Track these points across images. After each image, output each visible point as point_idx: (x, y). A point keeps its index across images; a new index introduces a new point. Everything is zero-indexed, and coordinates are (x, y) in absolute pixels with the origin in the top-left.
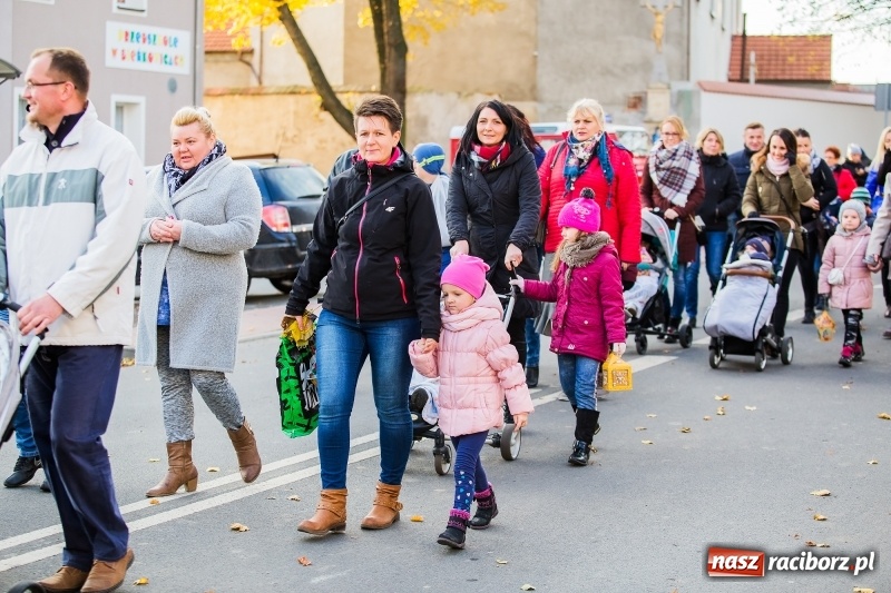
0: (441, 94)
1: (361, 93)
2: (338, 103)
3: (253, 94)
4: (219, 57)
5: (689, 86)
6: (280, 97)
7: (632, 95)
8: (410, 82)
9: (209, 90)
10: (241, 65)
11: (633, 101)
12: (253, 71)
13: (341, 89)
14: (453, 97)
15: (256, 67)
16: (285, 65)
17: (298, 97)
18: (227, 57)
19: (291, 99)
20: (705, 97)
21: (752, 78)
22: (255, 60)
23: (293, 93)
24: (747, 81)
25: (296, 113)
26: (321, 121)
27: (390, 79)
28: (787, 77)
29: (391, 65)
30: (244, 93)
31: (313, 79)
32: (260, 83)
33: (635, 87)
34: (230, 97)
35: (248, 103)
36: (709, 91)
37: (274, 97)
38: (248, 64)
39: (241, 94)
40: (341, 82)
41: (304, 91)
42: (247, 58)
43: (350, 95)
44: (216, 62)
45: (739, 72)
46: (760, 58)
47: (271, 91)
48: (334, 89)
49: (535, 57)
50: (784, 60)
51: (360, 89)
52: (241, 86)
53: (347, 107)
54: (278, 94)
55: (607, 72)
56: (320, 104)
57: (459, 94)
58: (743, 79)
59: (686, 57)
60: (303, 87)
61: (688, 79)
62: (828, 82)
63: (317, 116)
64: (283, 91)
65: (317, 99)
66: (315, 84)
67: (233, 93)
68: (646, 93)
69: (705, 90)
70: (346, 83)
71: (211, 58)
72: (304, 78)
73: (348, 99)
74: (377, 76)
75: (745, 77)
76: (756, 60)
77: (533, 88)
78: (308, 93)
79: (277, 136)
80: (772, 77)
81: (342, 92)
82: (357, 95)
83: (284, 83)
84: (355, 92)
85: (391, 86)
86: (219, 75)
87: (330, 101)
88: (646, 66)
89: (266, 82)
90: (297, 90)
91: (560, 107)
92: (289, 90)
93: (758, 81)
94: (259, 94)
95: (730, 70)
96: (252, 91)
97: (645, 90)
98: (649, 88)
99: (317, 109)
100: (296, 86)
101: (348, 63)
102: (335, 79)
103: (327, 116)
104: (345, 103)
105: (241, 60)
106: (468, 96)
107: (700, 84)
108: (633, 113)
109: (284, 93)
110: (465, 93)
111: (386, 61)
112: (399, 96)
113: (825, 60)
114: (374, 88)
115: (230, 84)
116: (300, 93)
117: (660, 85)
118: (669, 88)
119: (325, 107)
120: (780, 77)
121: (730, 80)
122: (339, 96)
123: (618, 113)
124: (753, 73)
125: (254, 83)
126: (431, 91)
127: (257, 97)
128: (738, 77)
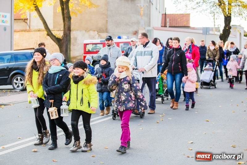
0: (81, 31)
1: (58, 31)
2: (52, 34)
3: (28, 31)
4: (18, 21)
5: (150, 28)
6: (35, 32)
7: (134, 31)
8: (72, 28)
9: (15, 30)
10: (24, 23)
11: (134, 32)
12: (28, 25)
13: (52, 30)
14: (84, 32)
15: (29, 24)
16: (37, 23)
17: (40, 32)
18: (20, 21)
19: (38, 32)
20: (155, 31)
21: (168, 26)
22: (28, 21)
23: (39, 31)
24: (166, 27)
25: (40, 36)
26: (47, 39)
27: (66, 27)
28: (178, 26)
29: (66, 23)
30: (25, 31)
31: (44, 27)
32: (30, 28)
33: (135, 28)
34: (21, 32)
35: (26, 33)
36: (156, 30)
37: (34, 32)
38: (26, 23)
39: (24, 31)
40: (52, 28)
41: (42, 30)
42: (26, 21)
43: (55, 31)
44: (17, 22)
45: (164, 24)
46: (170, 20)
47: (33, 30)
48: (51, 30)
49: (107, 20)
50: (177, 21)
51: (58, 30)
52: (25, 29)
53: (54, 35)
54: (35, 31)
55: (127, 24)
56: (46, 34)
57: (86, 31)
58: (165, 26)
59: (149, 20)
60: (42, 29)
61: (150, 26)
62: (189, 27)
63: (46, 37)
64: (36, 30)
65: (46, 33)
66: (45, 28)
67: (22, 31)
68: (138, 30)
69: (155, 29)
70: (54, 28)
71: (16, 21)
72: (42, 27)
73: (55, 32)
74: (63, 26)
75: (166, 26)
76: (169, 21)
77: (107, 29)
78: (43, 31)
79: (35, 43)
80: (173, 26)
81: (53, 31)
82: (57, 31)
83: (36, 28)
84: (56, 30)
85: (67, 29)
86: (18, 26)
87: (50, 33)
88: (138, 23)
89: (31, 28)
90: (40, 30)
91: (114, 34)
92: (38, 30)
93: (170, 27)
94: (29, 31)
95: (161, 23)
96: (27, 31)
97: (138, 29)
98: (139, 29)
99: (46, 35)
100: (40, 29)
101: (54, 22)
102: (51, 27)
103: (49, 37)
104: (54, 34)
105: (24, 22)
106: (88, 31)
107: (153, 28)
108: (135, 36)
109: (36, 31)
110: (87, 31)
111: (65, 22)
112: (69, 31)
113: (188, 21)
114: (62, 29)
115: (21, 28)
116: (41, 31)
117: (142, 28)
118: (145, 29)
119: (48, 35)
120: (176, 26)
121: (162, 27)
122: (52, 32)
123: (130, 36)
124: (168, 25)
125: (28, 28)
126: (78, 30)
127: (29, 32)
128: (164, 26)
